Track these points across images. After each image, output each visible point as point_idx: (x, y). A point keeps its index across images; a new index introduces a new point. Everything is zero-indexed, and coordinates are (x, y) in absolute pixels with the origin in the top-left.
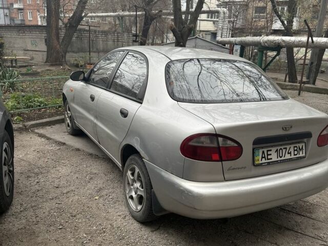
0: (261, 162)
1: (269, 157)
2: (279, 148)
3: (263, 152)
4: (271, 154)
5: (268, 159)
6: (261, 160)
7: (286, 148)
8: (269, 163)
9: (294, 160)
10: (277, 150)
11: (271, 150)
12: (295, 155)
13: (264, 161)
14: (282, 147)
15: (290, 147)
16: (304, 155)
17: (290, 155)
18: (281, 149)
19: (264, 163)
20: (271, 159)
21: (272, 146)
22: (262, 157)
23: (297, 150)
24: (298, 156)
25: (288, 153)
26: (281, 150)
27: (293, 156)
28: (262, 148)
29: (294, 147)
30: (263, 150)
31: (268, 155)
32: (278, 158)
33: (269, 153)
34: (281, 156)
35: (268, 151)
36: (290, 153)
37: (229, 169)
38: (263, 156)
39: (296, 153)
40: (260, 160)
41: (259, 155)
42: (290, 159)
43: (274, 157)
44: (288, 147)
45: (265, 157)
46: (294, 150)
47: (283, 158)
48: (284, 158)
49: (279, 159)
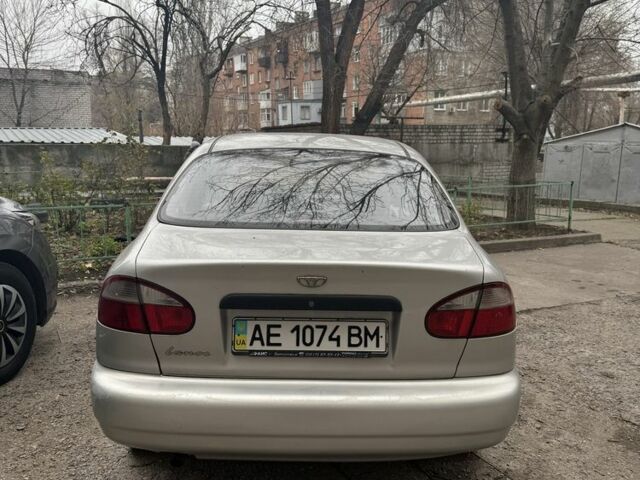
0: (248, 347)
1: (273, 340)
2: (302, 325)
3: (257, 328)
4: (278, 335)
5: (269, 344)
6: (251, 344)
7: (325, 328)
8: (271, 354)
9: (348, 356)
10: (297, 328)
11: (279, 326)
12: (350, 345)
13: (257, 345)
14: (313, 324)
15: (337, 327)
16: (382, 348)
17: (335, 343)
18: (310, 327)
19: (257, 351)
20: (279, 345)
21: (283, 319)
22: (254, 338)
23: (358, 335)
24: (361, 348)
25: (331, 339)
26: (308, 331)
27: (344, 347)
28: (256, 318)
29: (350, 328)
30: (257, 323)
31: (269, 335)
32: (298, 344)
33: (273, 331)
34: (308, 341)
35: (269, 327)
36: (338, 340)
37: (169, 352)
38: (257, 336)
39: (355, 340)
40: (248, 342)
41: (245, 332)
42: (334, 352)
43: (288, 341)
44: (331, 326)
45: (261, 339)
46: (350, 335)
47: (313, 348)
48: (318, 349)
49: (302, 347)
